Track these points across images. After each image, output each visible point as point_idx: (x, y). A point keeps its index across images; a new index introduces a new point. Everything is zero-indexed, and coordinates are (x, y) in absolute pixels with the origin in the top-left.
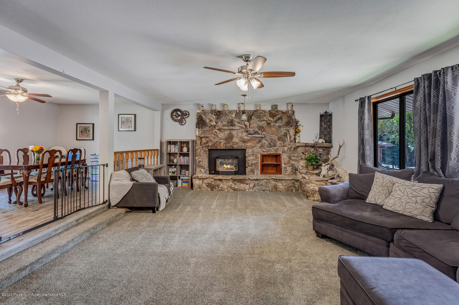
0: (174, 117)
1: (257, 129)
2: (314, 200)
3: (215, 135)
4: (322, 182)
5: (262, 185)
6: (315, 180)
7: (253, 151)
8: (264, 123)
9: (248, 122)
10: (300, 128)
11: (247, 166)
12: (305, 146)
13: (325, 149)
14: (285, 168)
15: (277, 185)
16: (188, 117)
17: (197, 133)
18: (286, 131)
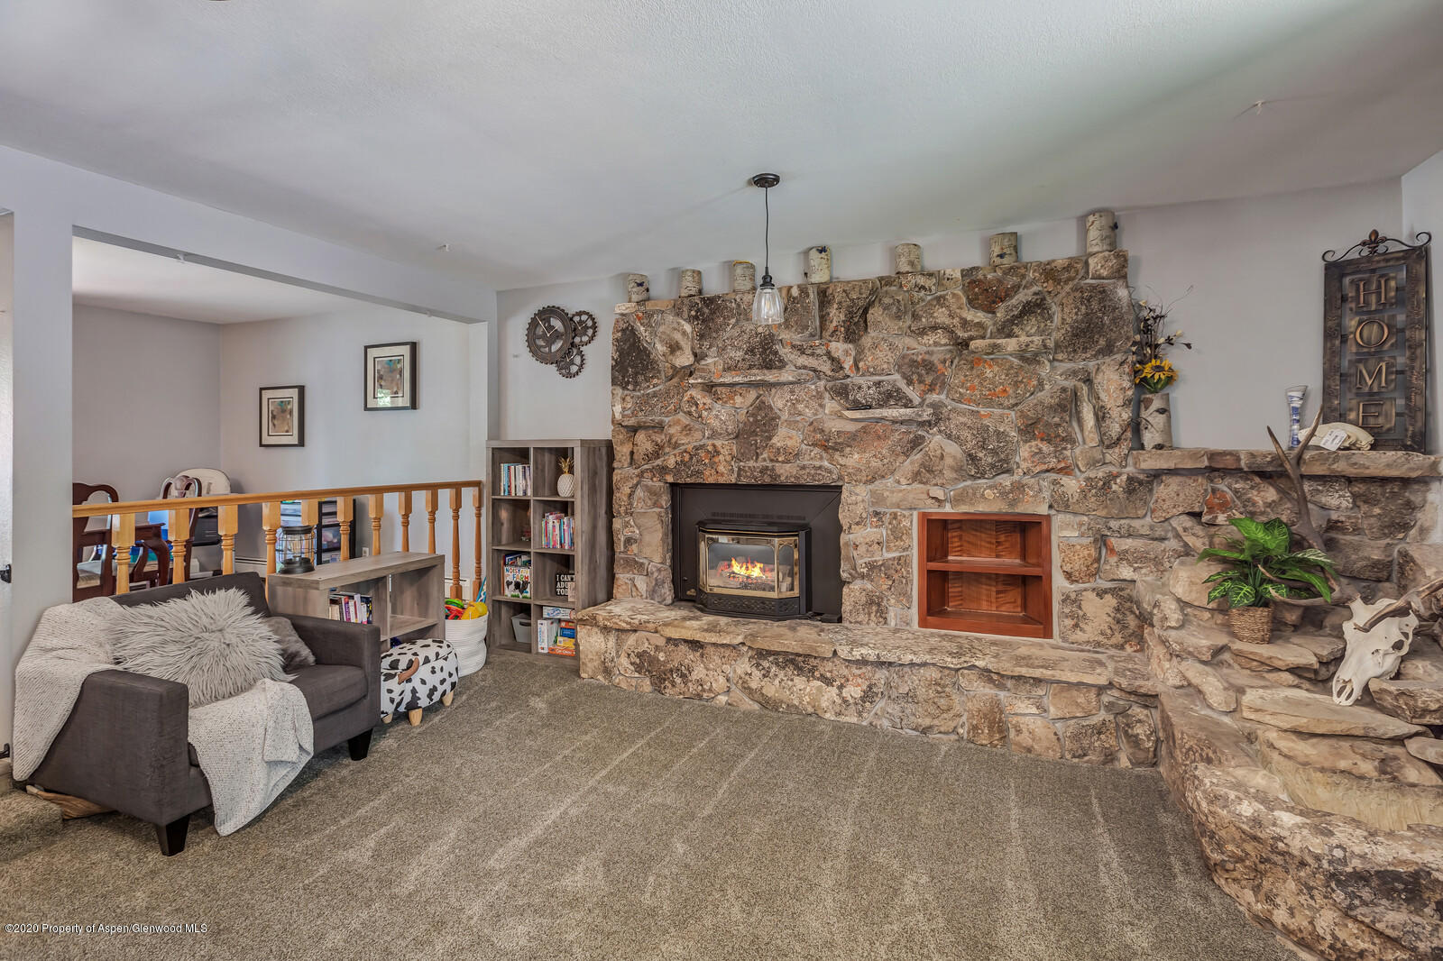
0: (541, 343)
1: (897, 377)
2: (1269, 921)
3: (690, 413)
4: (1345, 744)
5: (910, 697)
6: (1287, 723)
7: (878, 499)
8: (936, 344)
9: (848, 339)
10: (1174, 359)
11: (844, 575)
12: (1211, 469)
13: (1376, 489)
14: (1072, 601)
15: (1008, 710)
16: (592, 338)
17: (618, 408)
18: (1070, 384)
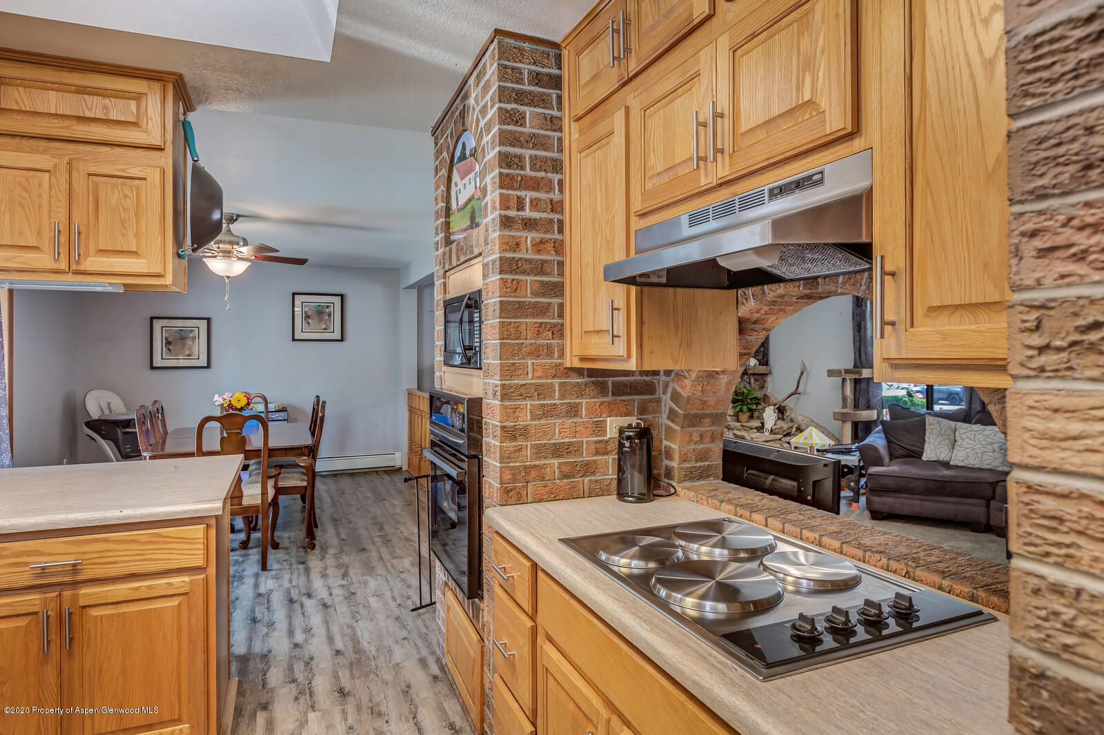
13: (760, 377)
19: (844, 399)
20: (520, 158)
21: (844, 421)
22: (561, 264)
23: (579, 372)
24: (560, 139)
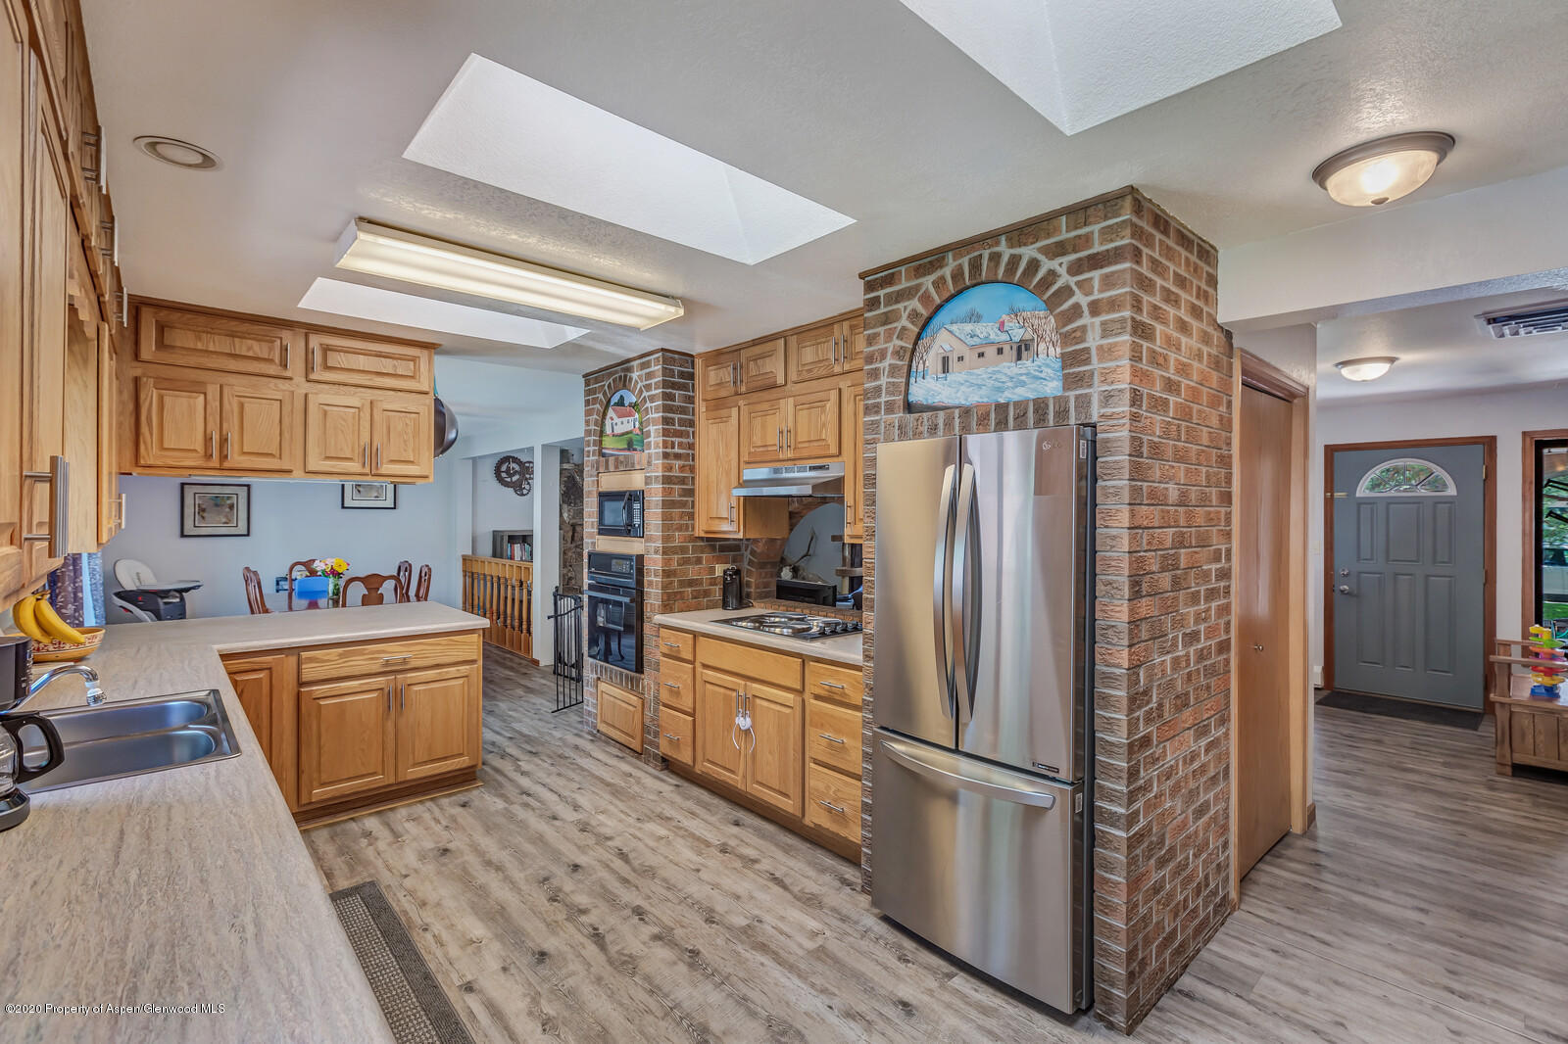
0: (504, 475)
19: (844, 558)
20: (673, 419)
21: (843, 577)
22: (693, 478)
23: (702, 539)
24: (693, 409)
